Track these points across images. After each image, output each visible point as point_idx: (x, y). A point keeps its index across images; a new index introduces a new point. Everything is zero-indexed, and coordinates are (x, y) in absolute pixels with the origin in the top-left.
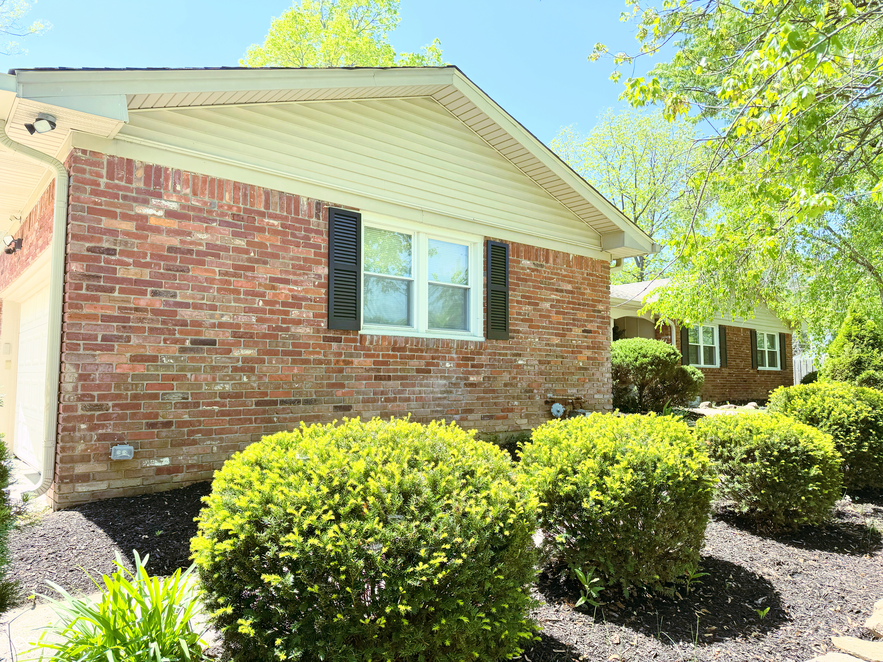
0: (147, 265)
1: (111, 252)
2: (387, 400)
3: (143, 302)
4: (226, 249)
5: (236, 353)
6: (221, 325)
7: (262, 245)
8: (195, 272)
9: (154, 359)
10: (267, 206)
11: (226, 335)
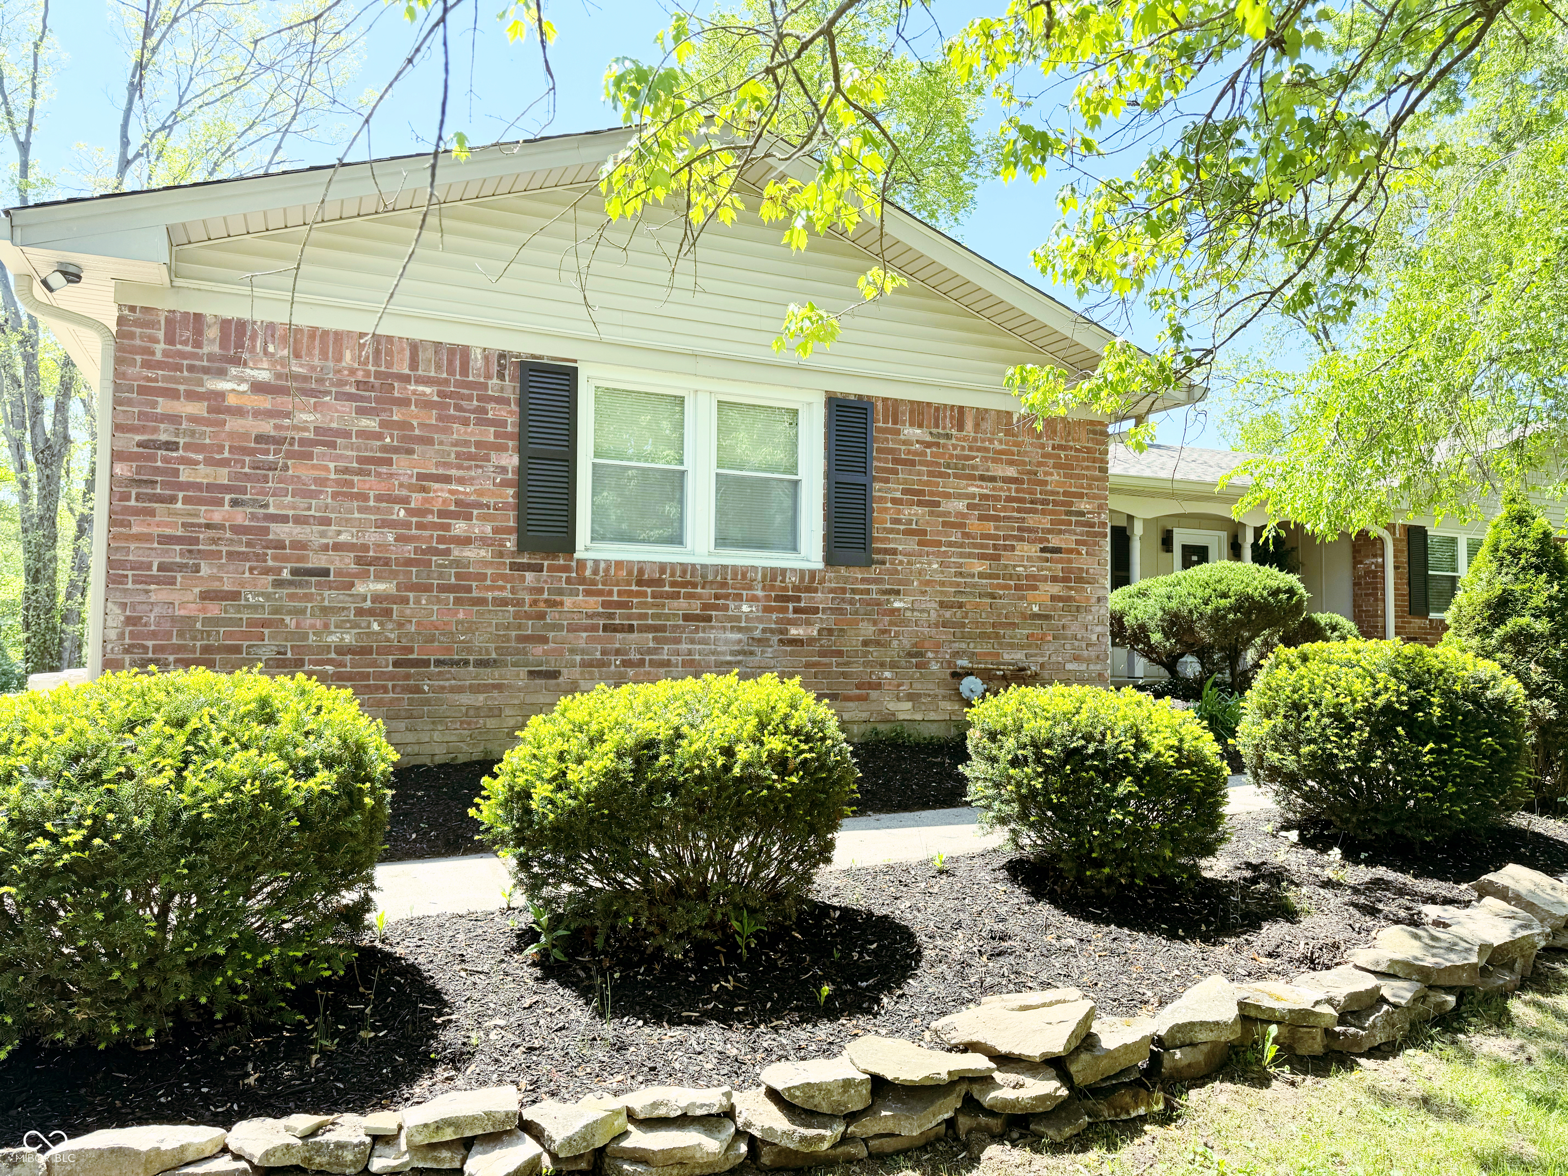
0: (224, 463)
1: (171, 446)
2: (625, 663)
3: (217, 516)
4: (347, 434)
5: (361, 588)
6: (337, 547)
7: (404, 425)
8: (298, 470)
9: (235, 596)
10: (414, 365)
11: (347, 562)
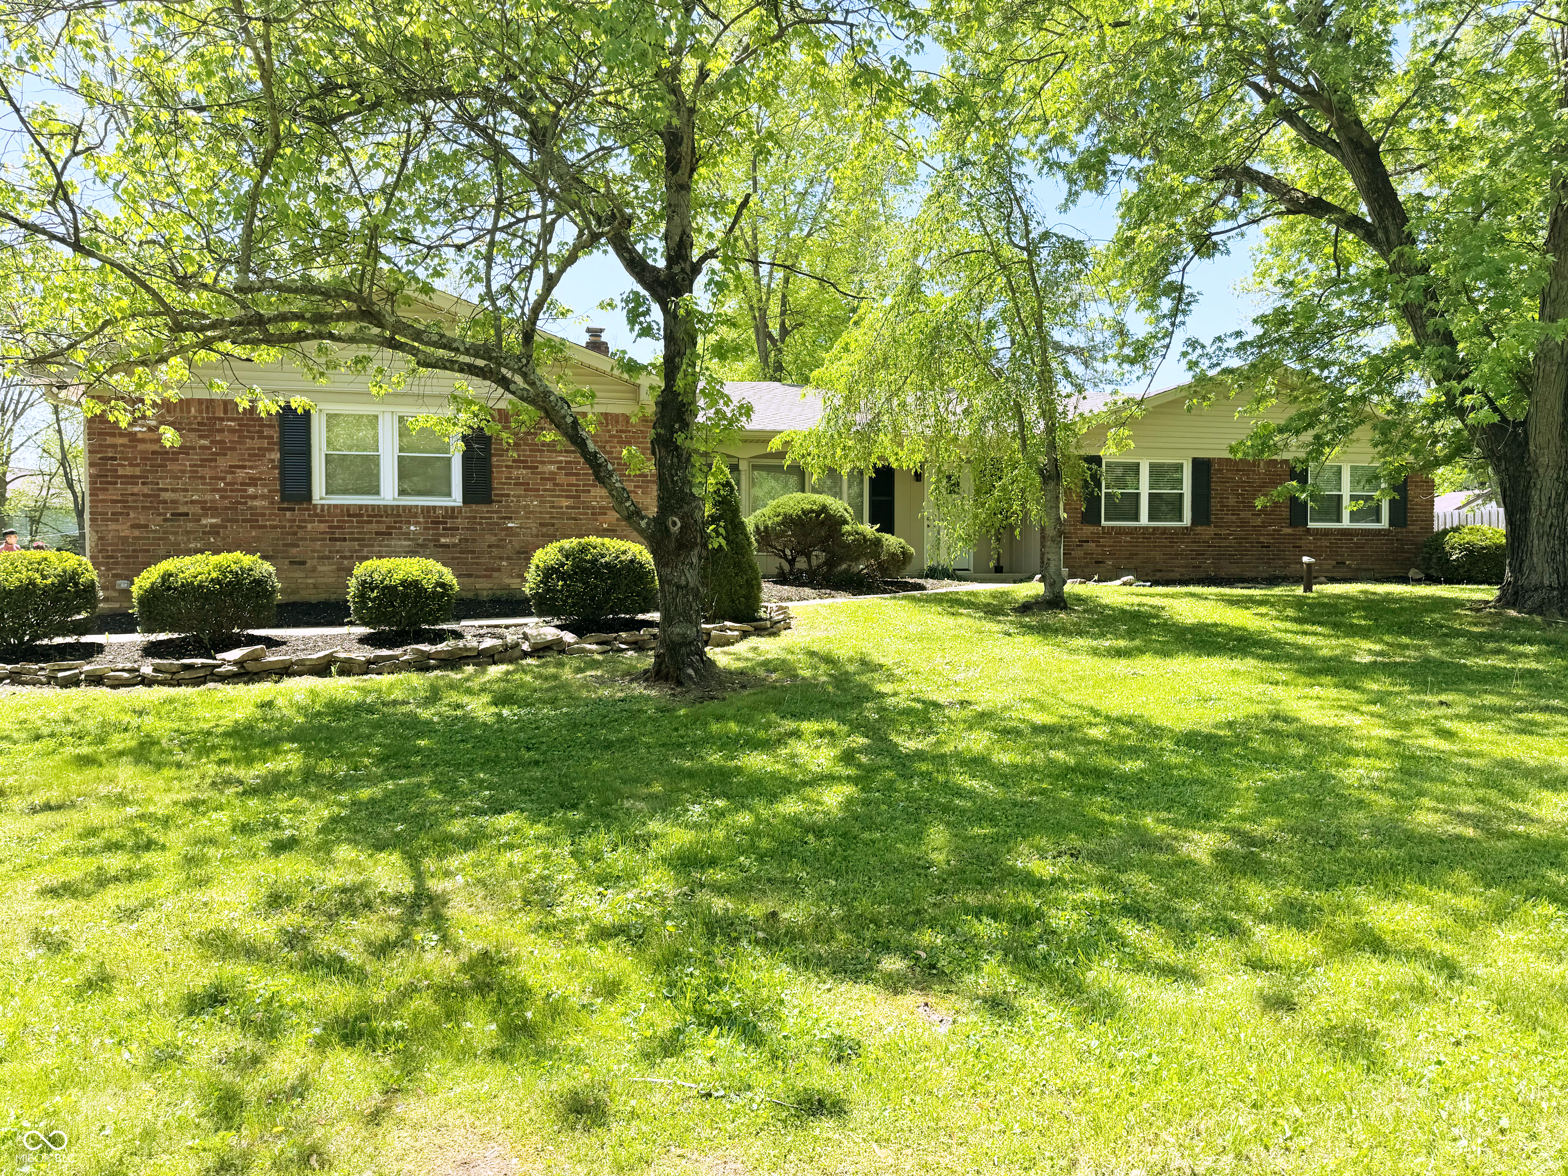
0: (138, 465)
1: (114, 459)
2: (342, 557)
3: (136, 489)
4: (194, 448)
5: (204, 521)
6: (192, 502)
7: (222, 442)
8: (171, 466)
9: (146, 526)
10: (226, 412)
11: (197, 509)
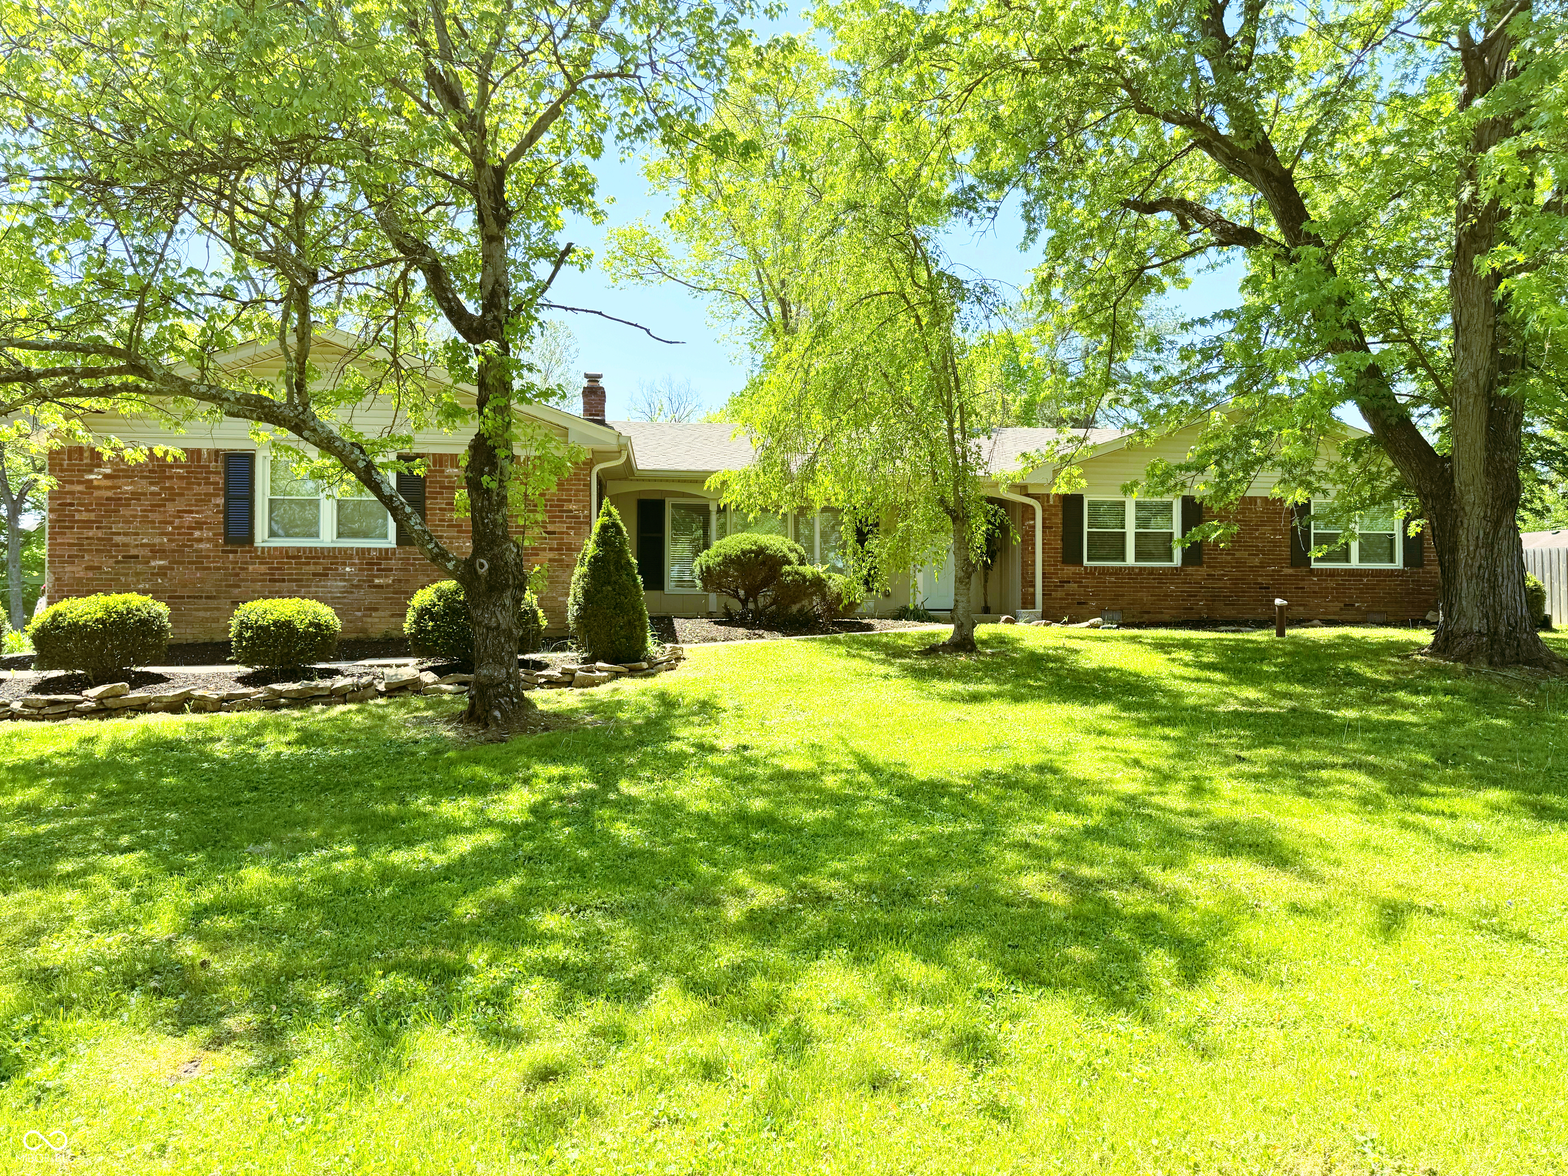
0: (93, 510)
1: (72, 505)
3: (91, 533)
4: (145, 494)
5: (153, 564)
6: (143, 545)
7: (171, 488)
8: (123, 511)
9: (100, 568)
11: (146, 552)
